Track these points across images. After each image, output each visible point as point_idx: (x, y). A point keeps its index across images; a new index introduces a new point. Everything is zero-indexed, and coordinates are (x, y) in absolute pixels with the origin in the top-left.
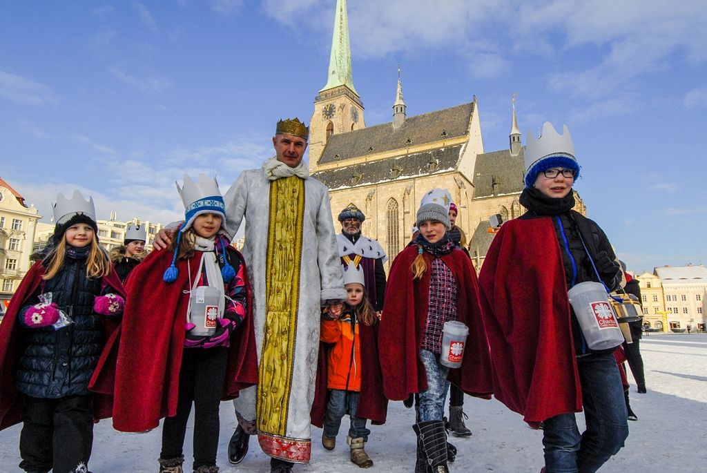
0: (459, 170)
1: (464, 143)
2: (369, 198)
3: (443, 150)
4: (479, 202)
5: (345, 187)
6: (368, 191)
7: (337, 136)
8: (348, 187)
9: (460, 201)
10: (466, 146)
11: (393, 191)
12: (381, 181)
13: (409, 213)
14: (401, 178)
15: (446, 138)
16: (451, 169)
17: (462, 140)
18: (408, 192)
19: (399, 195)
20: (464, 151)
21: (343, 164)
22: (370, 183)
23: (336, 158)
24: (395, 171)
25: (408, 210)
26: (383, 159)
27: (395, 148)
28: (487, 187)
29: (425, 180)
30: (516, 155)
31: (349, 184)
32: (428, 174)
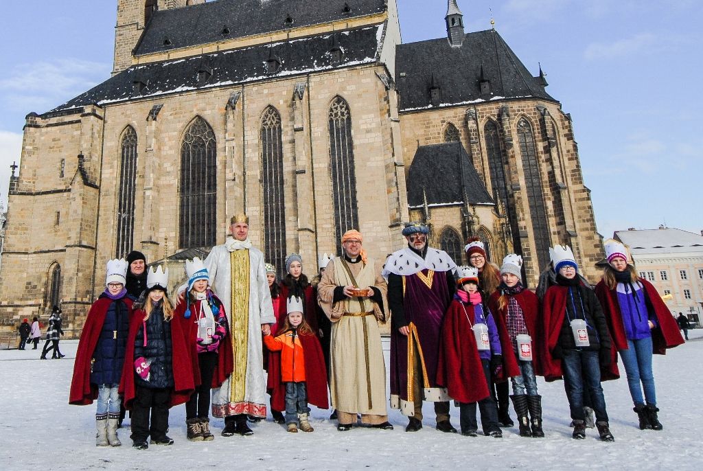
0: (382, 60)
1: (380, 23)
2: (231, 105)
3: (347, 33)
4: (409, 116)
5: (185, 88)
6: (225, 95)
7: (164, 13)
8: (192, 88)
9: (389, 111)
10: (385, 28)
11: (272, 94)
12: (249, 79)
13: (301, 129)
14: (283, 73)
15: (351, 15)
16: (367, 59)
17: (376, 20)
18: (297, 95)
19: (281, 102)
20: (384, 33)
21: (179, 55)
22: (230, 82)
23: (167, 45)
24: (274, 63)
25: (300, 126)
26: (246, 47)
27: (265, 30)
28: (420, 93)
29: (326, 77)
30: (458, 46)
31: (194, 83)
32: (330, 67)
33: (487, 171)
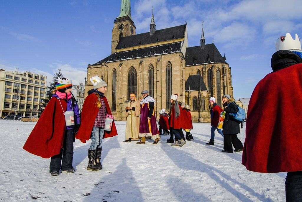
0: (181, 51)
1: (182, 41)
2: (141, 63)
3: (173, 44)
4: (188, 67)
5: (129, 59)
6: (140, 60)
7: (124, 37)
8: (130, 59)
9: (182, 65)
10: (183, 43)
11: (152, 61)
12: (146, 56)
13: (159, 70)
14: (155, 55)
15: (174, 39)
16: (178, 51)
17: (181, 40)
18: (158, 61)
19: (154, 63)
20: (183, 44)
21: (128, 49)
22: (141, 57)
23: (125, 47)
24: (153, 52)
25: (158, 69)
26: (146, 48)
27: (151, 43)
28: (191, 61)
29: (166, 56)
30: (203, 48)
31: (131, 57)
32: (167, 53)
33: (207, 82)
